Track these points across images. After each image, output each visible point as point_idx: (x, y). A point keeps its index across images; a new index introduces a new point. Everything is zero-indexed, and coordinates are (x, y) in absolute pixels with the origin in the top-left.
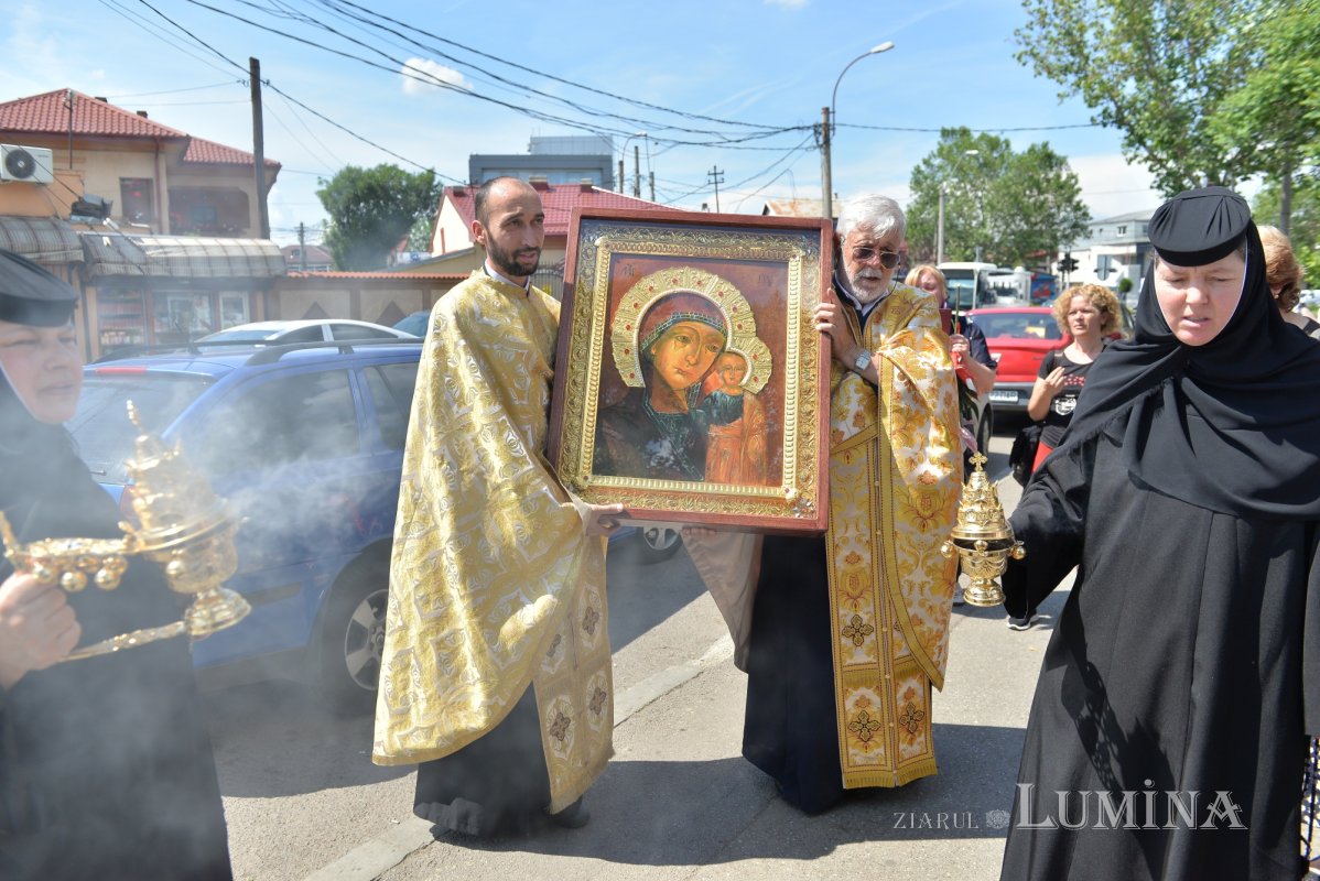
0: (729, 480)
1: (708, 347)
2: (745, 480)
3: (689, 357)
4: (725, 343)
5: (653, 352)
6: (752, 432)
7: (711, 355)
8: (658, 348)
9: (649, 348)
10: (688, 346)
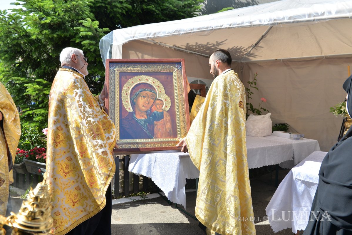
0: (162, 137)
1: (151, 98)
2: (166, 137)
3: (146, 102)
4: (156, 97)
5: (135, 101)
6: (167, 122)
7: (152, 101)
8: (136, 100)
9: (133, 100)
10: (145, 99)
